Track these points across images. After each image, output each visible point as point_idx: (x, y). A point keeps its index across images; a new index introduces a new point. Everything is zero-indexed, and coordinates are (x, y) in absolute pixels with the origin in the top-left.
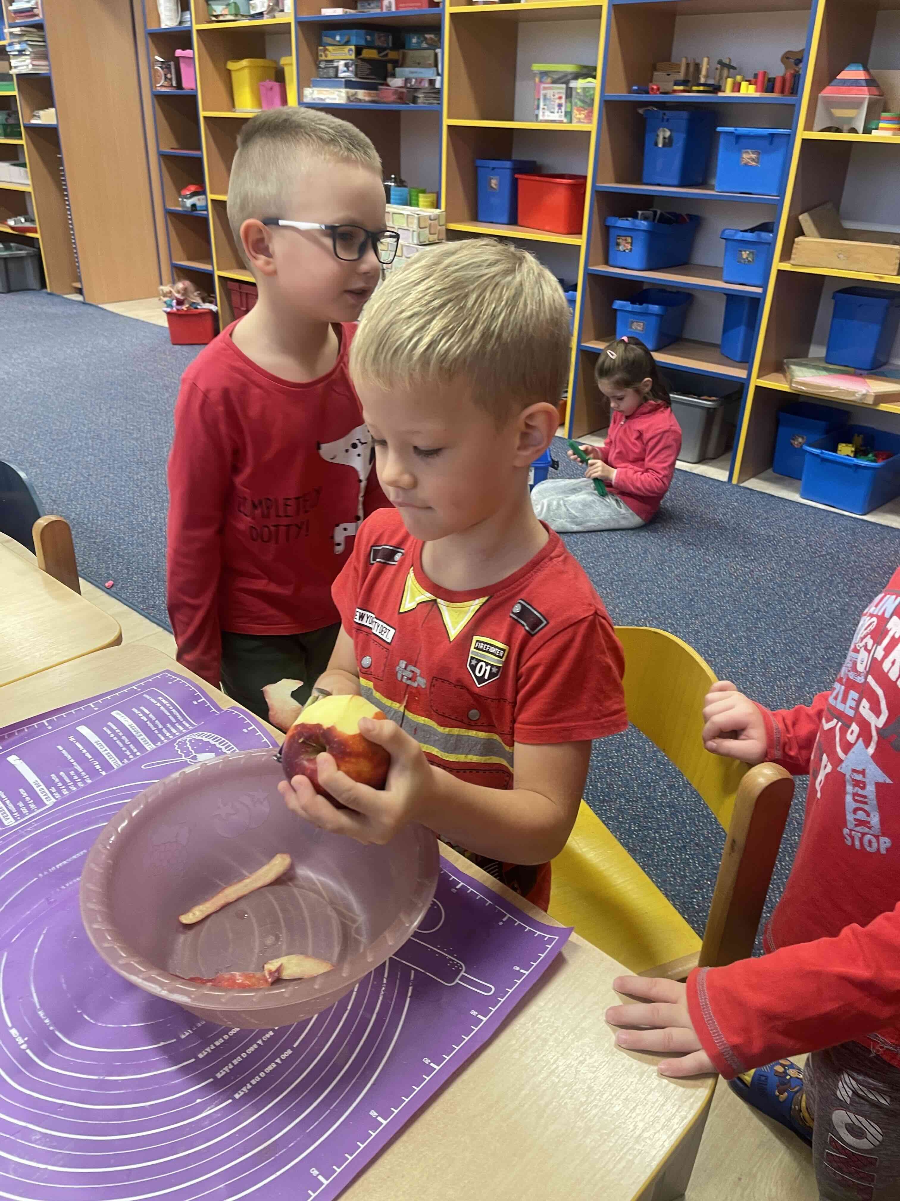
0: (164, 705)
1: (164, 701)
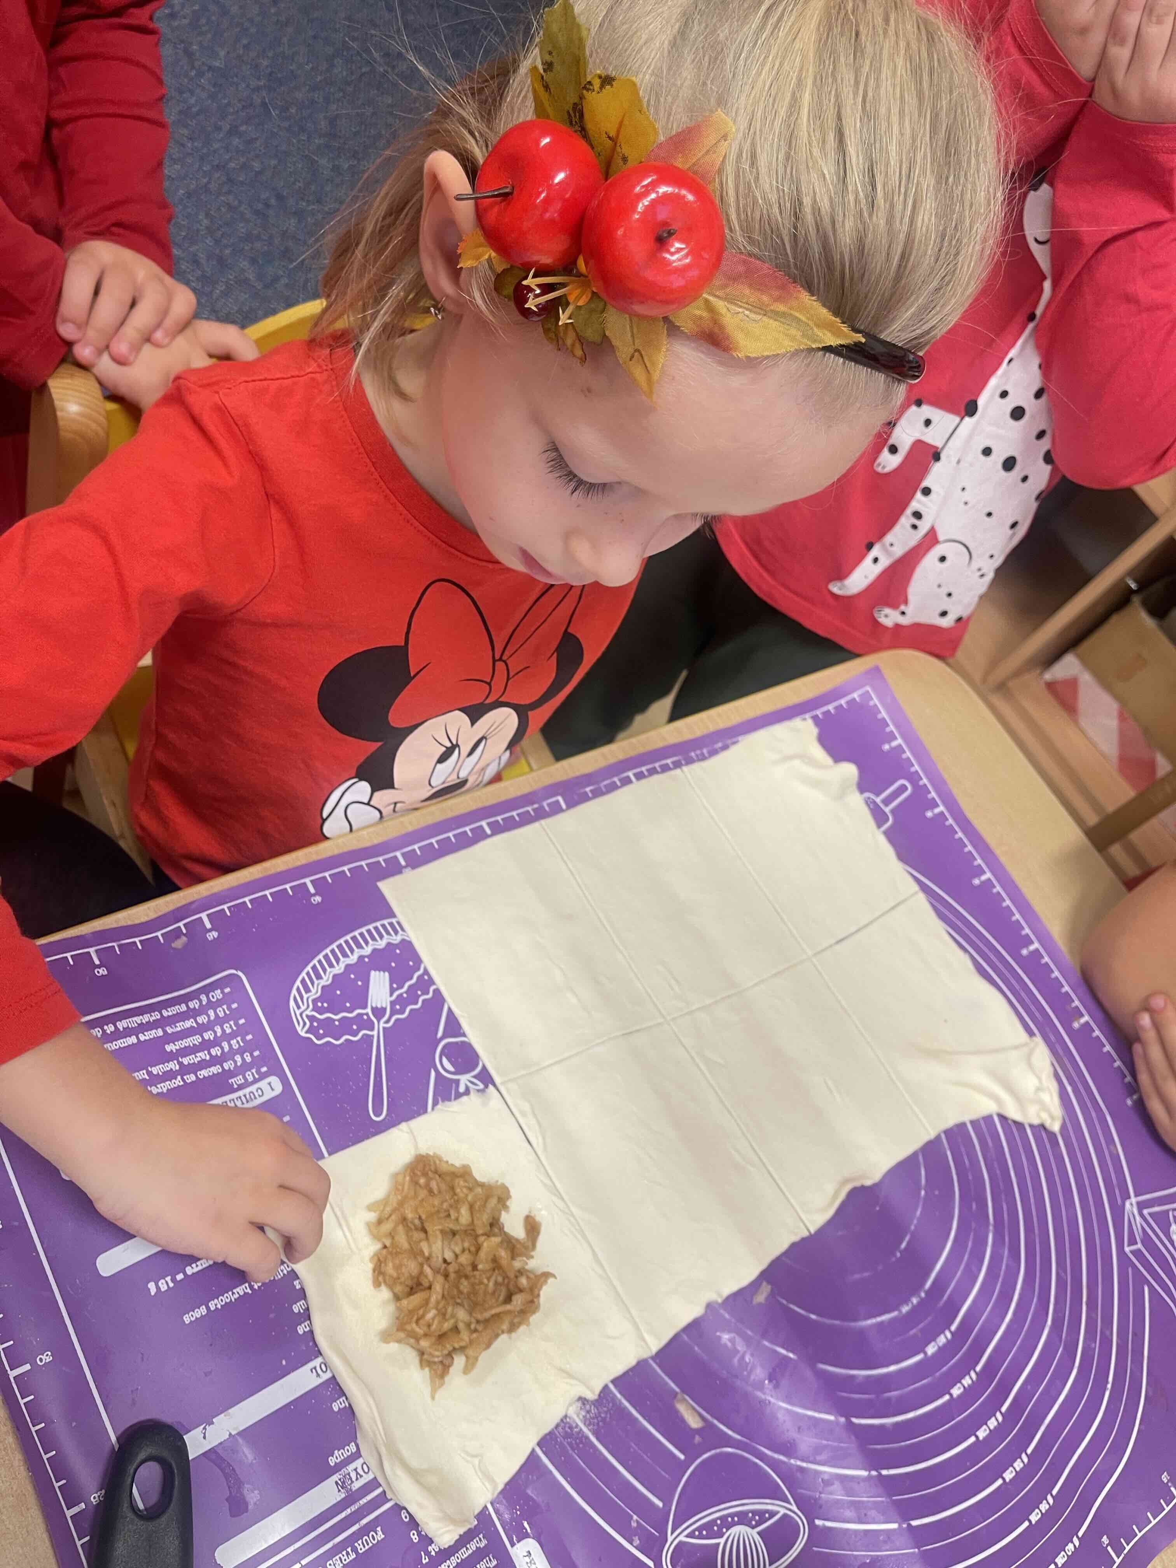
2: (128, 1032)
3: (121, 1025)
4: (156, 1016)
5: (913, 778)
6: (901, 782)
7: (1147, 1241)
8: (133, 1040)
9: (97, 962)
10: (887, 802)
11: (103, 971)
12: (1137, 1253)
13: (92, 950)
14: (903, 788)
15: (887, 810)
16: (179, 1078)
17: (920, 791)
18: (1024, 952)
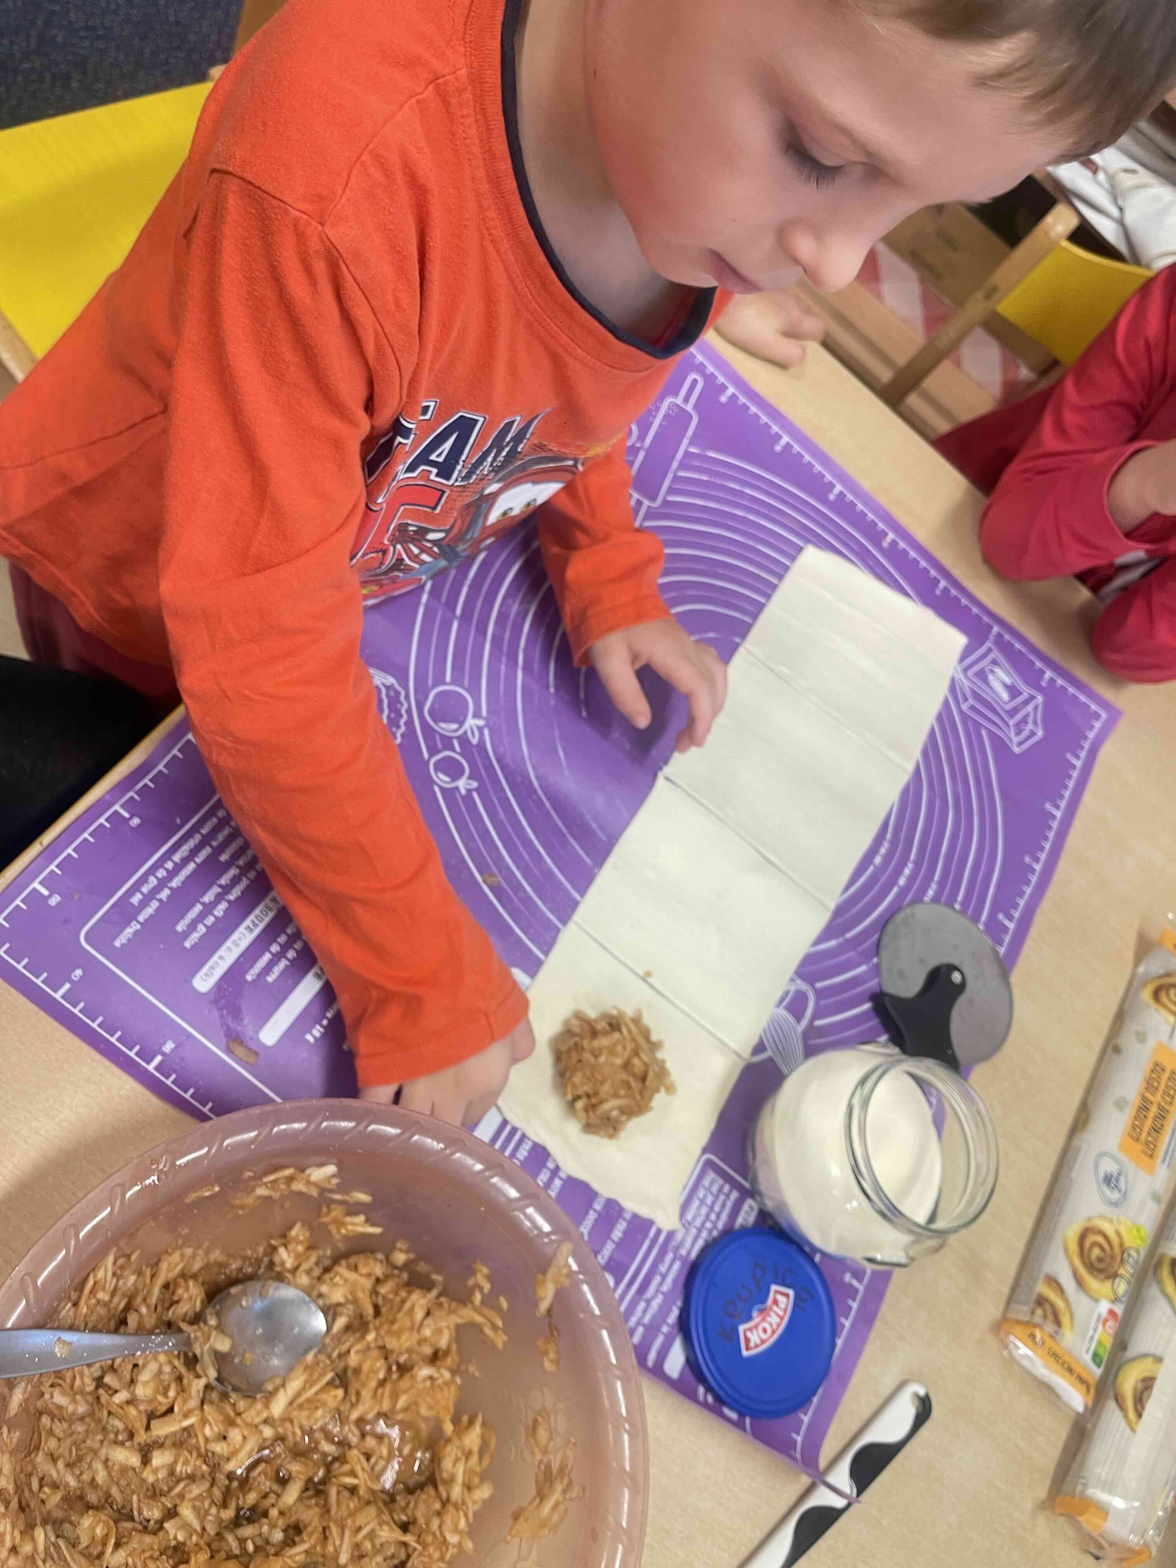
0: (162, 884)
1: (145, 889)
2: (185, 861)
3: (177, 857)
4: (197, 838)
5: (700, 369)
6: (693, 376)
7: (976, 696)
8: (191, 866)
9: (127, 815)
10: (686, 400)
11: (136, 821)
12: (972, 708)
13: (117, 807)
14: (695, 382)
15: (689, 408)
16: (244, 879)
17: (709, 379)
18: (832, 497)
